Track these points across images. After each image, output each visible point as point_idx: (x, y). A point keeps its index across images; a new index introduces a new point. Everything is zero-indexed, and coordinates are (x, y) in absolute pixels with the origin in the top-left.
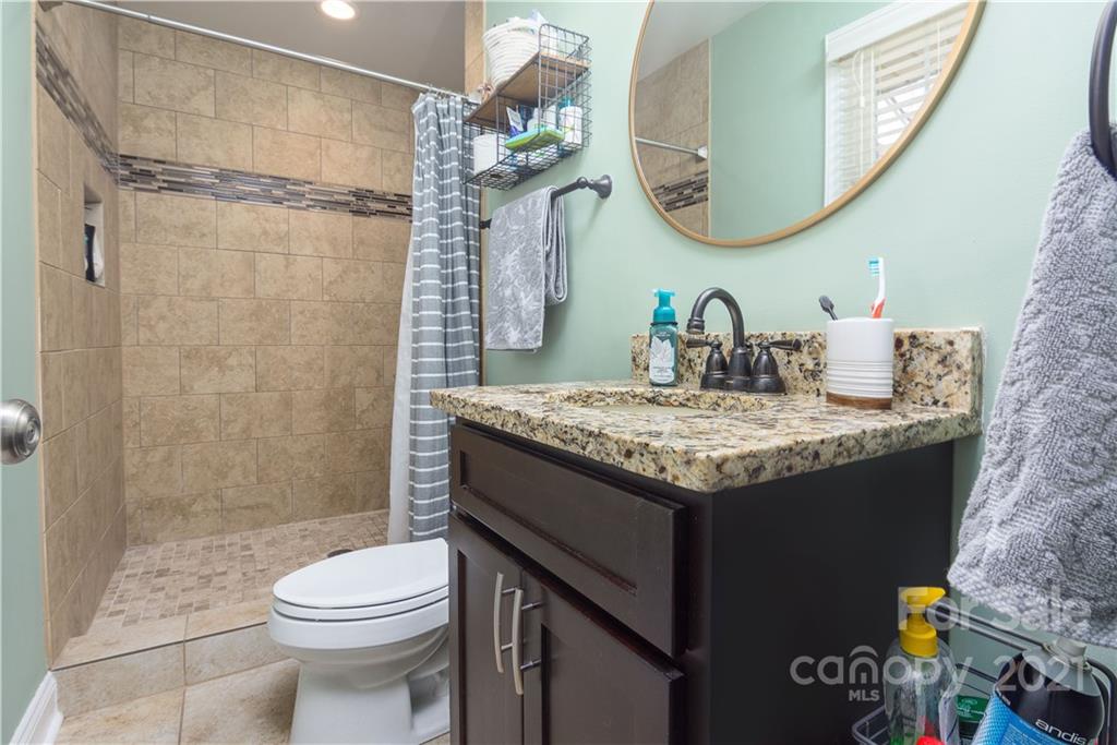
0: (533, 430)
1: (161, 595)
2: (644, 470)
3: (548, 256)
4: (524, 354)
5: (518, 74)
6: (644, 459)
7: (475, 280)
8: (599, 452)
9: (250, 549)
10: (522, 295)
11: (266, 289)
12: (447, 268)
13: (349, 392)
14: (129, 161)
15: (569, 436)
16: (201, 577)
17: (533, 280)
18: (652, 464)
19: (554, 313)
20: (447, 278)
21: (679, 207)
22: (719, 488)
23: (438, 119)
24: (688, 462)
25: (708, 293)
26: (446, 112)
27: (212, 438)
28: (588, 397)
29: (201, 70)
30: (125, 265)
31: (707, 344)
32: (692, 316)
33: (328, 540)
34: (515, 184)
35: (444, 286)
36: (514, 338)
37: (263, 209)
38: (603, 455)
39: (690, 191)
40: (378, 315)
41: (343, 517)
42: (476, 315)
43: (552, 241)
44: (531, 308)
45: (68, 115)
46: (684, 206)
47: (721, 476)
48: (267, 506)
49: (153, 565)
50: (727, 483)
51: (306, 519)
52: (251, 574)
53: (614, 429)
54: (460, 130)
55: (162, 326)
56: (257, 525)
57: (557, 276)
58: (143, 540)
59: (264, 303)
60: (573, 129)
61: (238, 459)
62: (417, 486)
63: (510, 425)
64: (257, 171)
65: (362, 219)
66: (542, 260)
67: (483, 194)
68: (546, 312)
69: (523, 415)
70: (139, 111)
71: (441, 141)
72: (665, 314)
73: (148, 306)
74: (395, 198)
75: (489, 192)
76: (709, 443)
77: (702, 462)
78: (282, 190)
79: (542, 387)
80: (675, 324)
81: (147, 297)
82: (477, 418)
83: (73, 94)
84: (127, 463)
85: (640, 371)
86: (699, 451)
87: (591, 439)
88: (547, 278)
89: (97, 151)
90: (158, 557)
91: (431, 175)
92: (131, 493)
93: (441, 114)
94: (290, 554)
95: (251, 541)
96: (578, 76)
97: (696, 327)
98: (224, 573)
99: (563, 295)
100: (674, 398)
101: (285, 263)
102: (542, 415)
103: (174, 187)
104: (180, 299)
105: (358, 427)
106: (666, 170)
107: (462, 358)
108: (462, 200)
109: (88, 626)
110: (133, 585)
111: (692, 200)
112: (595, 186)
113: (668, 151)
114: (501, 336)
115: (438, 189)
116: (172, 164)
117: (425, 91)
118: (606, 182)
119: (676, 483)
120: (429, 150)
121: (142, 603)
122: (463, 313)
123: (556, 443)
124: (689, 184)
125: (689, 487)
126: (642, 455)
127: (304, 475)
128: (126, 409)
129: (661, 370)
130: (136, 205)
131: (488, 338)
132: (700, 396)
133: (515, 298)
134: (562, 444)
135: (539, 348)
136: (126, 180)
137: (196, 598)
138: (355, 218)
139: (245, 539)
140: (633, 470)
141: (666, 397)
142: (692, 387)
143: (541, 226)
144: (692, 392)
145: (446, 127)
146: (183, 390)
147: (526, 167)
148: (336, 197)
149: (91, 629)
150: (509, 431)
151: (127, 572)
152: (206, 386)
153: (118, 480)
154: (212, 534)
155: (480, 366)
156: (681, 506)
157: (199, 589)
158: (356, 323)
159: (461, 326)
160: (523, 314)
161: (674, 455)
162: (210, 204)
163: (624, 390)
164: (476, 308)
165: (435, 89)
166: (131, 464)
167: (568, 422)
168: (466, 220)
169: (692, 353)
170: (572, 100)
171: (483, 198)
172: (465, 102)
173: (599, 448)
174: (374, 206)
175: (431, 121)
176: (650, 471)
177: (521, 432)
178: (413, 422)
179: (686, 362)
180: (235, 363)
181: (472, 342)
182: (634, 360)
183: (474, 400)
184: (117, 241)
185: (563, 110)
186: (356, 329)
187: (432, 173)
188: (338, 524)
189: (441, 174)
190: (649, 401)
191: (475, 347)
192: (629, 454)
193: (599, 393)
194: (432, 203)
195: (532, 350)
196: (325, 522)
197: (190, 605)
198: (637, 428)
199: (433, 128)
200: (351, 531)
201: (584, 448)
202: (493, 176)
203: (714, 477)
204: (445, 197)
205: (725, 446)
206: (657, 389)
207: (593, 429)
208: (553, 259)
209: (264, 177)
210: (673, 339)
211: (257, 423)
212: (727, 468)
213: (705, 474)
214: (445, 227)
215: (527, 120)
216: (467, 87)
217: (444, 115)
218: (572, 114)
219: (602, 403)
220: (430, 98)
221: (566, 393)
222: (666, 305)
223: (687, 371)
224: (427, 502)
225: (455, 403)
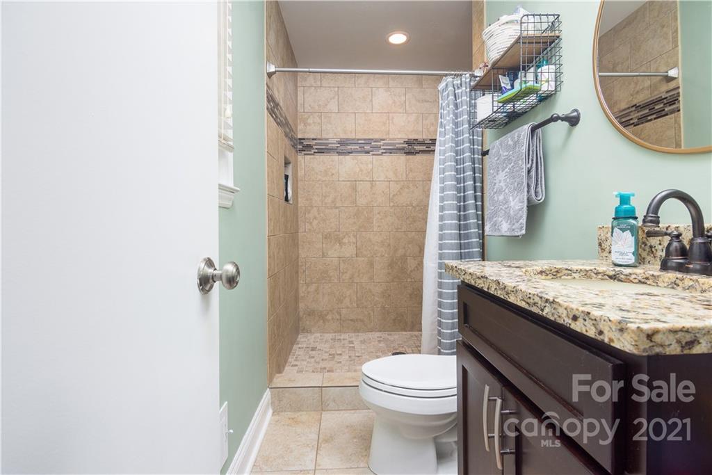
0: (508, 294)
1: (313, 360)
2: (587, 331)
3: (529, 171)
4: (512, 239)
5: (506, 52)
6: (586, 323)
7: (479, 189)
8: (553, 314)
9: (353, 344)
10: (511, 199)
11: (362, 201)
12: (460, 184)
13: (404, 258)
14: (302, 141)
15: (532, 301)
16: (330, 355)
17: (518, 189)
18: (593, 328)
19: (535, 211)
20: (460, 190)
21: (651, 120)
22: (649, 353)
23: (455, 91)
24: (621, 330)
25: (663, 194)
26: (459, 86)
27: (336, 281)
28: (557, 272)
29: (332, 89)
30: (300, 192)
31: (666, 234)
32: (647, 213)
33: (392, 345)
34: (506, 124)
35: (458, 195)
36: (505, 228)
37: (360, 157)
38: (556, 316)
39: (662, 105)
40: (420, 213)
41: (401, 333)
42: (480, 213)
43: (532, 160)
44: (517, 208)
45: (278, 124)
46: (655, 119)
47: (651, 344)
48: (362, 321)
49: (310, 344)
50: (658, 350)
51: (381, 331)
52: (353, 357)
53: (565, 299)
54: (468, 94)
55: (315, 222)
56: (357, 331)
57: (537, 185)
58: (306, 331)
59: (360, 209)
60: (548, 81)
61: (348, 293)
62: (442, 320)
63: (493, 289)
64: (357, 137)
65: (411, 157)
66: (524, 174)
67: (485, 133)
68: (528, 210)
69: (501, 283)
70: (306, 116)
71: (457, 104)
72: (626, 211)
73: (309, 213)
74: (430, 142)
75: (488, 132)
76: (644, 317)
77: (633, 331)
78: (368, 146)
79: (521, 263)
80: (636, 218)
81: (309, 208)
82: (473, 283)
83: (280, 114)
84: (300, 292)
85: (606, 254)
86: (631, 322)
87: (547, 304)
88: (529, 186)
89: (289, 138)
90: (312, 341)
91: (450, 127)
92: (301, 305)
93: (456, 88)
94: (372, 350)
95: (353, 339)
96: (551, 43)
97: (651, 222)
98: (341, 354)
99: (541, 197)
100: (634, 276)
101: (370, 185)
102: (513, 285)
103: (321, 151)
104: (323, 208)
105: (409, 280)
106: (638, 92)
107: (470, 241)
108: (470, 139)
109: (284, 369)
110: (301, 352)
111: (663, 113)
112: (566, 119)
113: (639, 78)
114: (495, 226)
115: (455, 134)
116: (319, 139)
117: (446, 75)
118: (575, 114)
119: (612, 344)
120: (449, 111)
121: (305, 363)
122: (470, 211)
123: (523, 305)
124: (660, 100)
125: (622, 349)
126: (585, 320)
127: (380, 306)
128: (300, 264)
129: (622, 254)
130: (305, 162)
131: (487, 228)
132: (658, 276)
133: (506, 201)
134: (527, 305)
135: (523, 235)
136: (301, 151)
137: (328, 365)
138: (408, 156)
139: (350, 338)
140: (579, 330)
141: (626, 275)
142: (654, 268)
143: (524, 151)
144: (651, 273)
145: (460, 95)
146: (323, 255)
147: (514, 112)
148: (397, 146)
149: (285, 371)
150: (492, 293)
151: (300, 346)
152: (334, 253)
153: (296, 299)
154: (335, 332)
155: (483, 246)
156: (618, 362)
157: (329, 360)
158: (407, 218)
159: (469, 220)
160: (512, 212)
161: (609, 323)
162: (336, 157)
163: (588, 268)
164: (480, 207)
165: (452, 72)
166: (302, 291)
167: (533, 291)
168: (473, 151)
169: (654, 241)
170: (547, 61)
171: (484, 136)
172: (473, 76)
173: (553, 311)
174: (418, 148)
175: (450, 93)
176: (591, 333)
177: (500, 294)
178: (440, 280)
179: (647, 249)
180: (347, 241)
181: (477, 230)
182: (600, 245)
183: (471, 271)
184: (297, 181)
185: (539, 70)
186: (408, 222)
187: (451, 125)
188: (398, 337)
189: (457, 125)
190: (611, 277)
191: (479, 233)
192: (575, 318)
193: (567, 269)
194: (450, 144)
195: (518, 236)
196: (391, 335)
197: (325, 368)
198: (585, 299)
199: (452, 97)
200: (405, 342)
201: (542, 310)
202: (490, 121)
203: (645, 344)
204: (459, 138)
205: (659, 320)
206: (618, 269)
207: (549, 298)
208: (533, 173)
209: (361, 140)
210: (633, 230)
211: (357, 274)
212: (658, 338)
213: (636, 341)
214: (459, 157)
215: (514, 81)
216: (474, 66)
217: (458, 88)
218: (547, 71)
219: (569, 277)
220: (449, 79)
221: (539, 269)
222: (626, 204)
223: (648, 254)
224: (449, 331)
225: (459, 271)
